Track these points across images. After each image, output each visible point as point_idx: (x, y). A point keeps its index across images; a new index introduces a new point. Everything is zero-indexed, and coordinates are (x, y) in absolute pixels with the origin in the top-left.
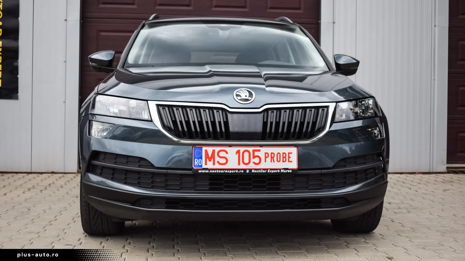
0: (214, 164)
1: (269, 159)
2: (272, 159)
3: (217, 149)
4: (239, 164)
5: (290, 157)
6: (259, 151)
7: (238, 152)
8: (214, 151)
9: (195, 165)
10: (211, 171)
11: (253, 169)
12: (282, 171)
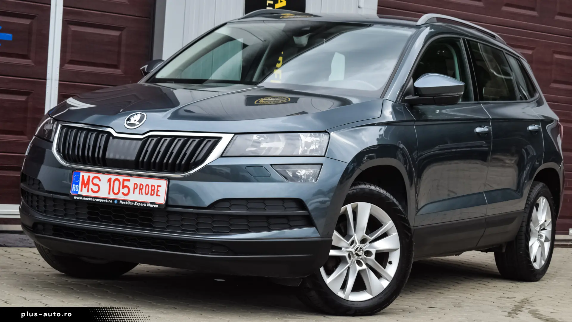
0: (88, 191)
1: (137, 191)
2: (141, 191)
3: (92, 175)
4: (109, 193)
5: (159, 191)
6: (129, 180)
7: (110, 180)
8: (89, 177)
9: (73, 190)
10: (84, 199)
11: (121, 200)
12: (149, 205)
